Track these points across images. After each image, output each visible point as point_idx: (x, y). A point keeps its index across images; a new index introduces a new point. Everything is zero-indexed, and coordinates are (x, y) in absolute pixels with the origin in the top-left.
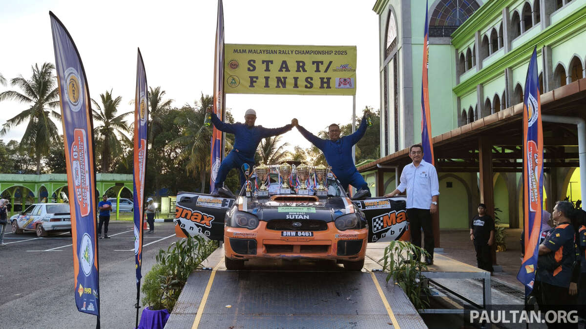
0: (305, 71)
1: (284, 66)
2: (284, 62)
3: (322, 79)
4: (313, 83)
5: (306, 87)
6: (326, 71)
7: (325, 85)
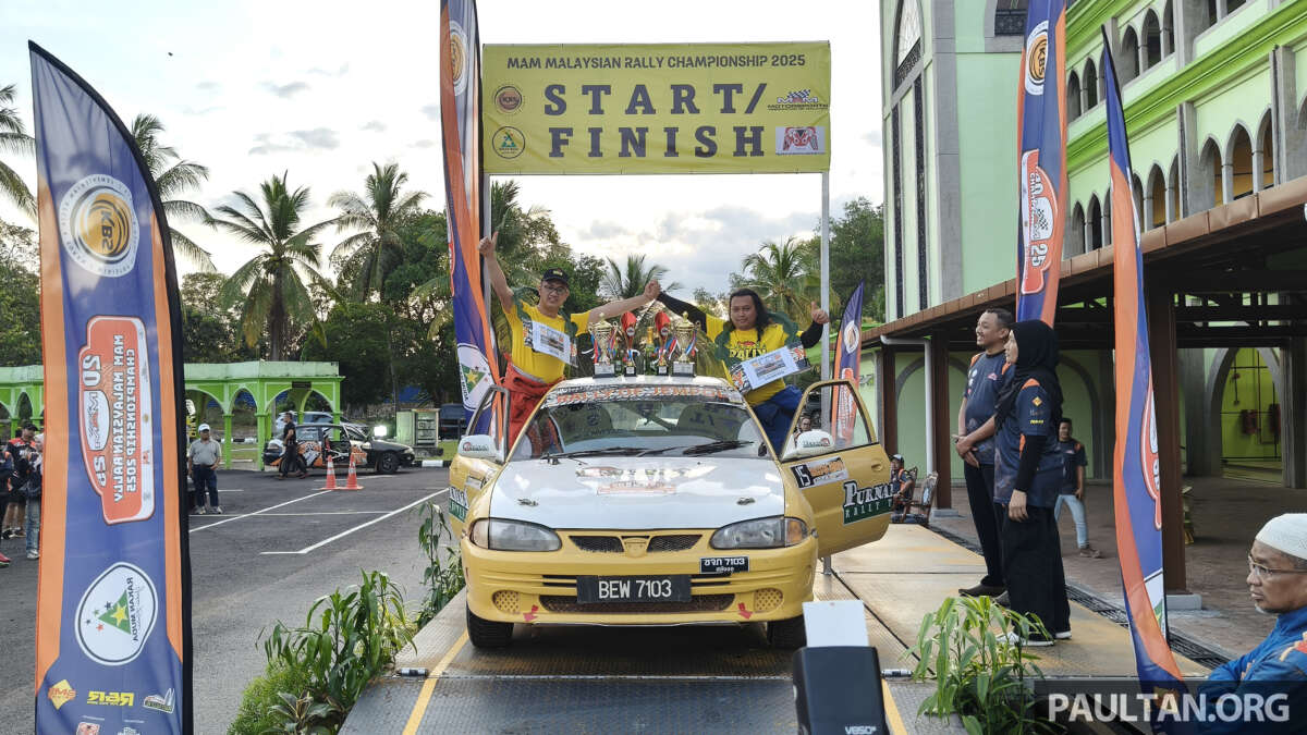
0: (693, 110)
1: (640, 99)
2: (640, 89)
3: (740, 131)
4: (716, 142)
5: (699, 153)
6: (750, 110)
7: (749, 147)
